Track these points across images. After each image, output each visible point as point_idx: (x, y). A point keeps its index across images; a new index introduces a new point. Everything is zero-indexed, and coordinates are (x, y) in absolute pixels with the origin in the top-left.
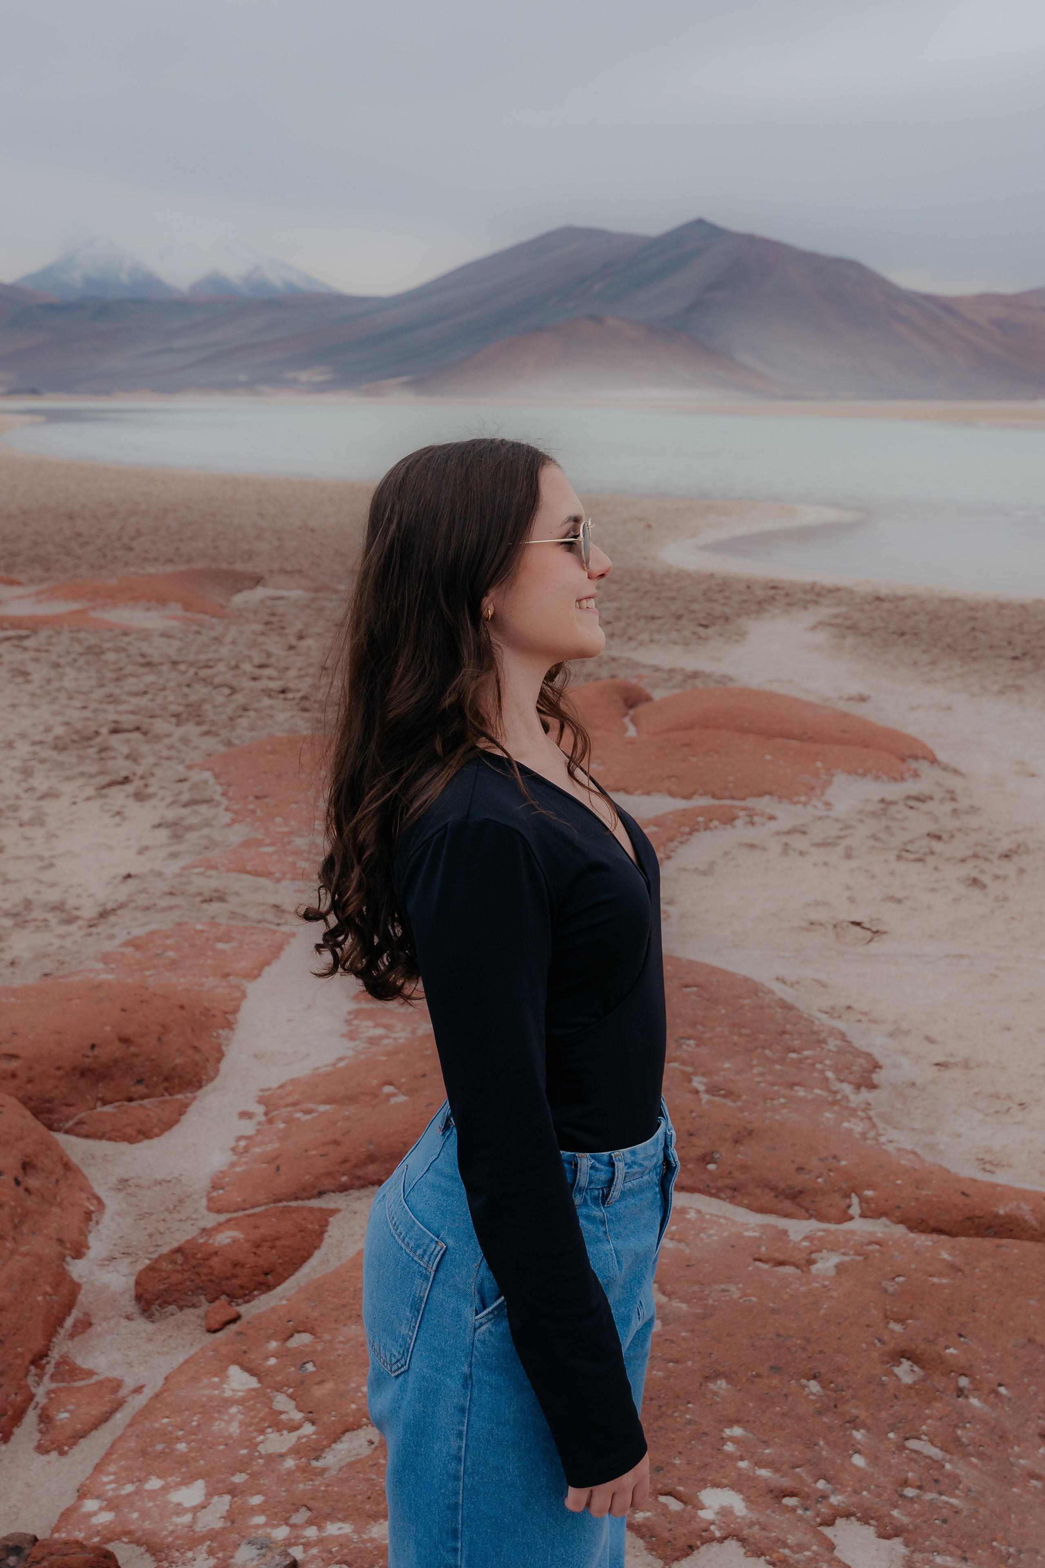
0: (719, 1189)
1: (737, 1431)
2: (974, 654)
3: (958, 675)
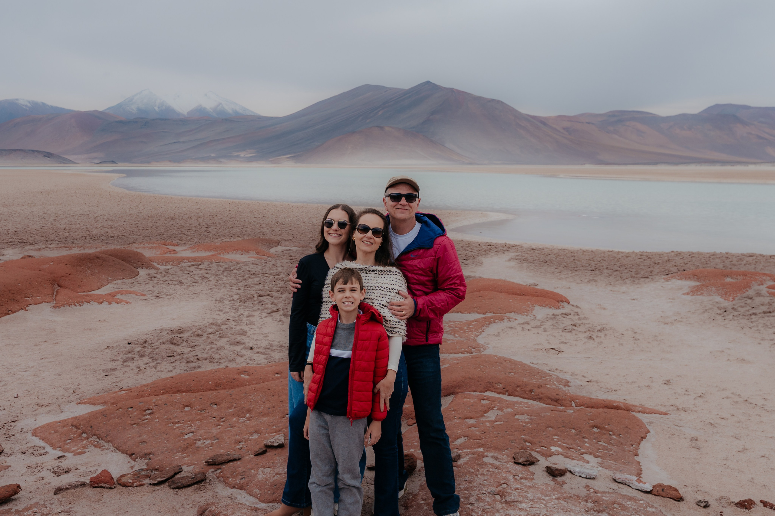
0: (536, 399)
1: (556, 437)
2: (576, 269)
3: (571, 276)
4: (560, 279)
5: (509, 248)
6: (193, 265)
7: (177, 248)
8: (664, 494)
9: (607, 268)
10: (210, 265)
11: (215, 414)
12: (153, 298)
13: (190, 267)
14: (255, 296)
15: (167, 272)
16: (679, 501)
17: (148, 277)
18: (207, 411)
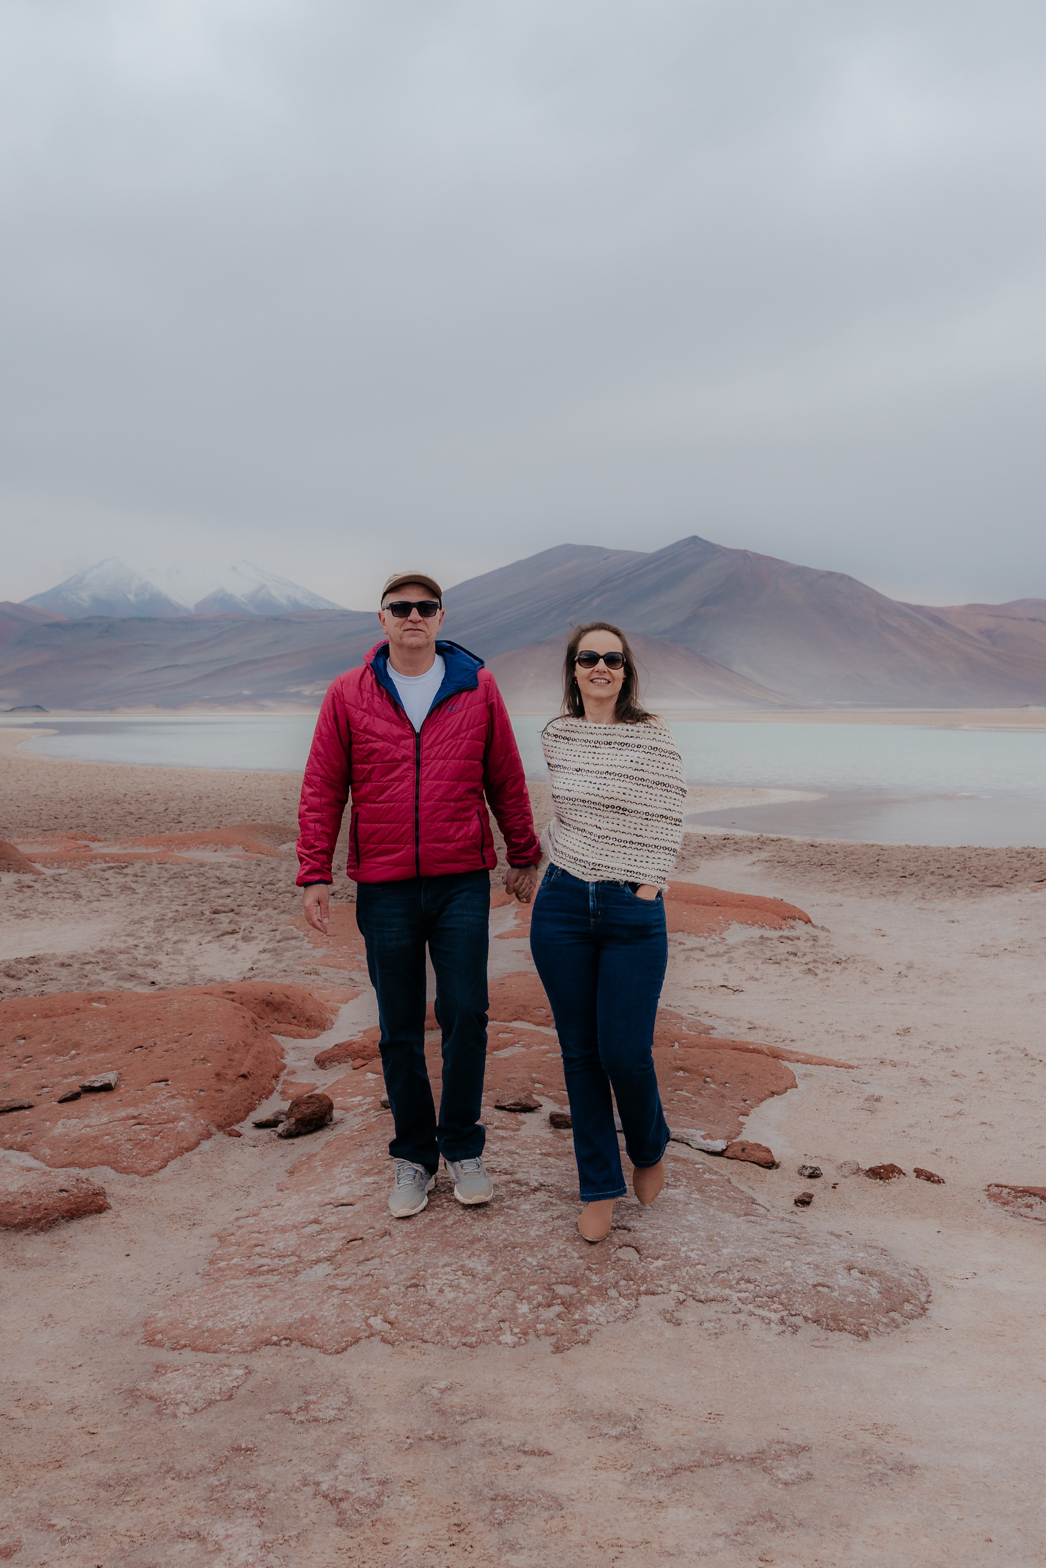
2: (872, 875)
3: (854, 887)
4: (832, 892)
5: (763, 843)
6: (112, 868)
7: (93, 845)
8: (744, 1156)
9: (932, 873)
10: (144, 867)
11: (18, 1052)
12: (11, 918)
13: (104, 871)
14: (207, 913)
15: (56, 879)
16: (769, 1168)
17: (15, 886)
18: (6, 1048)
